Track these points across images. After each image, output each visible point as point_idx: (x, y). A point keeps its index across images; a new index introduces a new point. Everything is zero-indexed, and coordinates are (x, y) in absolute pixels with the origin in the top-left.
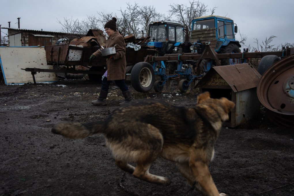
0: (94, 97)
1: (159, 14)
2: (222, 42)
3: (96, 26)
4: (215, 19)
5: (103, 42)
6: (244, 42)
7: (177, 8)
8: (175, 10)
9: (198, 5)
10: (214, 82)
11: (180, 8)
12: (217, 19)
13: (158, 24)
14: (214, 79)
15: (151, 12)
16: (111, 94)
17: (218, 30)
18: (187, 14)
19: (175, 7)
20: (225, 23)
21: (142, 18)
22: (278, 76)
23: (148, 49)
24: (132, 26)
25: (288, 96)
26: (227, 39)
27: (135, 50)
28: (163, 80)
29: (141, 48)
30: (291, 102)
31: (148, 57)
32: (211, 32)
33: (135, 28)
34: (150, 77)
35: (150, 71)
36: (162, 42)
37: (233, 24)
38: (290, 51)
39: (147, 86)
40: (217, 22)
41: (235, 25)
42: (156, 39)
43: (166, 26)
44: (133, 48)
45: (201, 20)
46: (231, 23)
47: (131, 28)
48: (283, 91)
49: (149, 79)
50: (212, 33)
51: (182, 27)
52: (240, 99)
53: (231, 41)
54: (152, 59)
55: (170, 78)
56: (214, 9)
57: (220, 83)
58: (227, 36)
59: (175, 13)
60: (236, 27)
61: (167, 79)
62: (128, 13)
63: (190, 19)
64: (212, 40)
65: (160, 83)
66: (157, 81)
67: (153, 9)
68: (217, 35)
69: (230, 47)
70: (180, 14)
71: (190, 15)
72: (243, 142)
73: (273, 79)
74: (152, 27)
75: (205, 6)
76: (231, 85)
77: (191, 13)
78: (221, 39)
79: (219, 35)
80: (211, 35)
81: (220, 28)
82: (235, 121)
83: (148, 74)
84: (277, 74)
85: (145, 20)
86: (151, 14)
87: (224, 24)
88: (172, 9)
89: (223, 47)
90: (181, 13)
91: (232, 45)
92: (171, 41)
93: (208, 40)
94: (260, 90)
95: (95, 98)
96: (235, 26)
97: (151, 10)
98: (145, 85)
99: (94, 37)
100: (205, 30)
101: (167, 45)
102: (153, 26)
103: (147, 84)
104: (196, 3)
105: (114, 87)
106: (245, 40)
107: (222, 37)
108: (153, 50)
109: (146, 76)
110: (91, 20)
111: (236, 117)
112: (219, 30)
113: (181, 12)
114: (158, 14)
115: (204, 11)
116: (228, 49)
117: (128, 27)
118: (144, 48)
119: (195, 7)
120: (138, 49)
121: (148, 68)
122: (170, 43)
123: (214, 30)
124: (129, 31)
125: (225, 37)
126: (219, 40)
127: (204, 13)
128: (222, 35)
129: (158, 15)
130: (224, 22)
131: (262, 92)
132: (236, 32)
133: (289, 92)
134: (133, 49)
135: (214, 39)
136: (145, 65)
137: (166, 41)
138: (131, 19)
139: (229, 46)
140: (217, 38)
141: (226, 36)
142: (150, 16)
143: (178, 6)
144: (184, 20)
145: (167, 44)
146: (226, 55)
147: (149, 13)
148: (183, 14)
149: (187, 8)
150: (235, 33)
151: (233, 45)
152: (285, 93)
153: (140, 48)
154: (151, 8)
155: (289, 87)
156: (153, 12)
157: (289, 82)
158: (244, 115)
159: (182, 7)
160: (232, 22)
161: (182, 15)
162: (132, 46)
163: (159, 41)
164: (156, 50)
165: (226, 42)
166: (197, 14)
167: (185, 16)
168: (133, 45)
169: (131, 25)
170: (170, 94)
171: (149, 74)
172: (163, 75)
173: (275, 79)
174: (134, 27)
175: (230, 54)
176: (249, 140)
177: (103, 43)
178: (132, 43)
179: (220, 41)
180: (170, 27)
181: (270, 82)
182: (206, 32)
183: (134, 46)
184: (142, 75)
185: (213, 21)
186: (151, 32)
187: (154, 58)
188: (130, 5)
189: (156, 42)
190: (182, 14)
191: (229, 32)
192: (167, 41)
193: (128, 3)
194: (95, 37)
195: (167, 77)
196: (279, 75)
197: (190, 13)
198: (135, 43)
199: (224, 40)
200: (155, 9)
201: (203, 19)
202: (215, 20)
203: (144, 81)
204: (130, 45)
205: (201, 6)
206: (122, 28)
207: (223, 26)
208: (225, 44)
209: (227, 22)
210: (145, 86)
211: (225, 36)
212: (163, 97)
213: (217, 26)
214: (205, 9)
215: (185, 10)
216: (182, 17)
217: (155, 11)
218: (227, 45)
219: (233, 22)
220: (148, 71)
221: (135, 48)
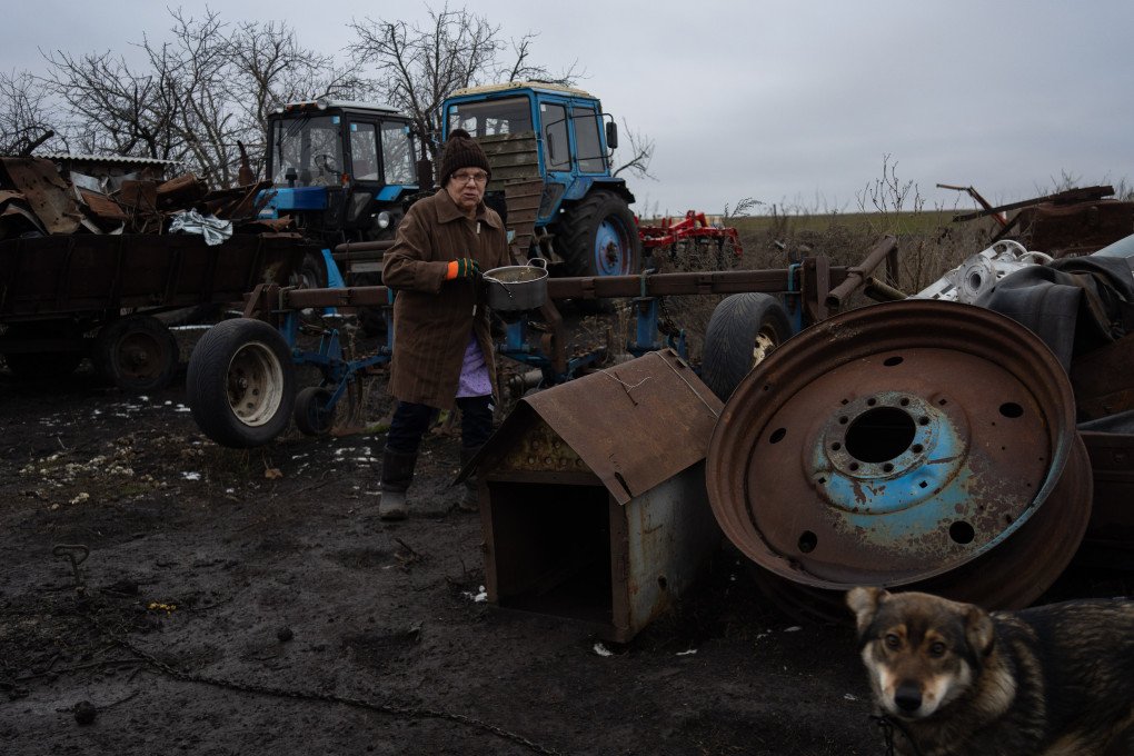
0: (23, 492)
1: (310, 56)
2: (564, 185)
3: (36, 118)
4: (532, 95)
5: (58, 214)
6: (645, 162)
7: (380, 38)
8: (373, 44)
9: (465, 26)
10: (534, 457)
11: (393, 35)
12: (540, 99)
13: (304, 115)
14: (536, 444)
15: (277, 47)
16: (107, 463)
17: (544, 141)
18: (424, 60)
19: (372, 32)
20: (570, 111)
21: (241, 73)
22: (781, 406)
23: (265, 235)
24: (202, 105)
25: (825, 499)
26: (580, 174)
27: (209, 243)
28: (329, 380)
29: (235, 229)
30: (835, 525)
31: (263, 294)
32: (520, 147)
33: (216, 113)
34: (274, 380)
35: (274, 357)
36: (327, 188)
37: (602, 115)
38: (814, 269)
39: (263, 421)
40: (538, 108)
41: (607, 119)
42: (299, 177)
43: (337, 120)
44: (199, 232)
45: (478, 98)
46: (592, 113)
47: (197, 112)
48: (806, 476)
49: (270, 387)
50: (523, 153)
51: (405, 121)
52: (643, 520)
53: (596, 179)
54: (280, 298)
55: (363, 369)
56: (527, 39)
57: (560, 459)
58: (581, 163)
59: (374, 56)
60: (612, 127)
61: (348, 375)
62: (180, 51)
63: (436, 81)
64: (524, 179)
65: (322, 397)
66: (308, 391)
67: (285, 36)
68: (543, 160)
69: (594, 205)
70: (395, 60)
71: (434, 65)
72: (664, 737)
73: (764, 416)
74: (281, 126)
75: (493, 27)
76: (605, 476)
77: (437, 54)
78: (557, 175)
79: (551, 156)
80: (521, 159)
81: (550, 131)
82: (630, 614)
83: (266, 369)
84: (779, 399)
85: (254, 79)
86: (277, 57)
87: (568, 117)
88: (360, 41)
89: (570, 204)
90: (398, 57)
91: (602, 197)
92: (362, 181)
93: (508, 181)
94: (719, 471)
95: (28, 494)
96: (608, 124)
97: (278, 39)
98: (253, 418)
99: (15, 195)
100: (497, 140)
101: (350, 199)
102: (284, 122)
103: (263, 409)
104: (456, 18)
105: (123, 410)
106: (647, 156)
107: (562, 168)
108: (288, 235)
109: (258, 376)
110: (11, 92)
111: (633, 597)
112: (549, 138)
113: (397, 51)
114: (305, 55)
115: (487, 49)
116: (588, 211)
117: (184, 108)
118: (247, 229)
119: (453, 32)
120: (220, 237)
121: (262, 341)
122: (360, 192)
123: (531, 142)
124: (186, 126)
125: (574, 165)
126: (552, 181)
127: (487, 55)
128: (561, 156)
129: (307, 60)
130: (564, 106)
131: (725, 481)
132: (613, 145)
133: (827, 485)
134: (201, 237)
135: (531, 176)
136: (248, 333)
137: (343, 184)
138: (192, 78)
139: (592, 201)
140: (542, 173)
141: (575, 161)
142: (272, 62)
143: (386, 28)
144: (414, 83)
145: (347, 197)
146: (580, 282)
147: (270, 52)
148: (405, 59)
149: (420, 36)
150: (610, 150)
151: (607, 196)
152: (813, 487)
153: (230, 232)
154: (276, 30)
155: (826, 463)
156: (286, 49)
157: (824, 439)
158: (662, 582)
159: (399, 31)
160: (594, 107)
161: (404, 64)
162: (195, 224)
163: (313, 183)
164: (298, 235)
165: (578, 183)
166: (462, 60)
167: (416, 70)
168: (200, 219)
169: (197, 102)
170: (367, 443)
171: (270, 366)
172: (332, 362)
173: (771, 417)
174: (208, 110)
175: (594, 281)
176: (691, 724)
177: (62, 220)
178: (191, 214)
179: (556, 184)
180: (354, 127)
181: (754, 431)
182: (499, 149)
183: (201, 225)
184: (240, 373)
185: (524, 103)
186: (279, 144)
187: (287, 294)
188: (186, 21)
189: (301, 188)
190: (403, 59)
191: (586, 146)
192: (347, 185)
193: (175, 10)
194: (19, 192)
195: (348, 368)
196: (784, 403)
197: (433, 54)
198: (204, 212)
199: (569, 176)
200: (293, 37)
201: (484, 98)
202: (533, 101)
203: (250, 398)
204: (187, 222)
205: (474, 29)
206: (157, 114)
207: (564, 122)
208: (576, 192)
209: (578, 107)
210: (256, 420)
211: (572, 160)
212: (334, 466)
213: (538, 128)
214: (493, 38)
215: (416, 44)
216: (404, 72)
217: (294, 45)
218: (582, 196)
219: (599, 107)
220: (264, 354)
221: (207, 235)
